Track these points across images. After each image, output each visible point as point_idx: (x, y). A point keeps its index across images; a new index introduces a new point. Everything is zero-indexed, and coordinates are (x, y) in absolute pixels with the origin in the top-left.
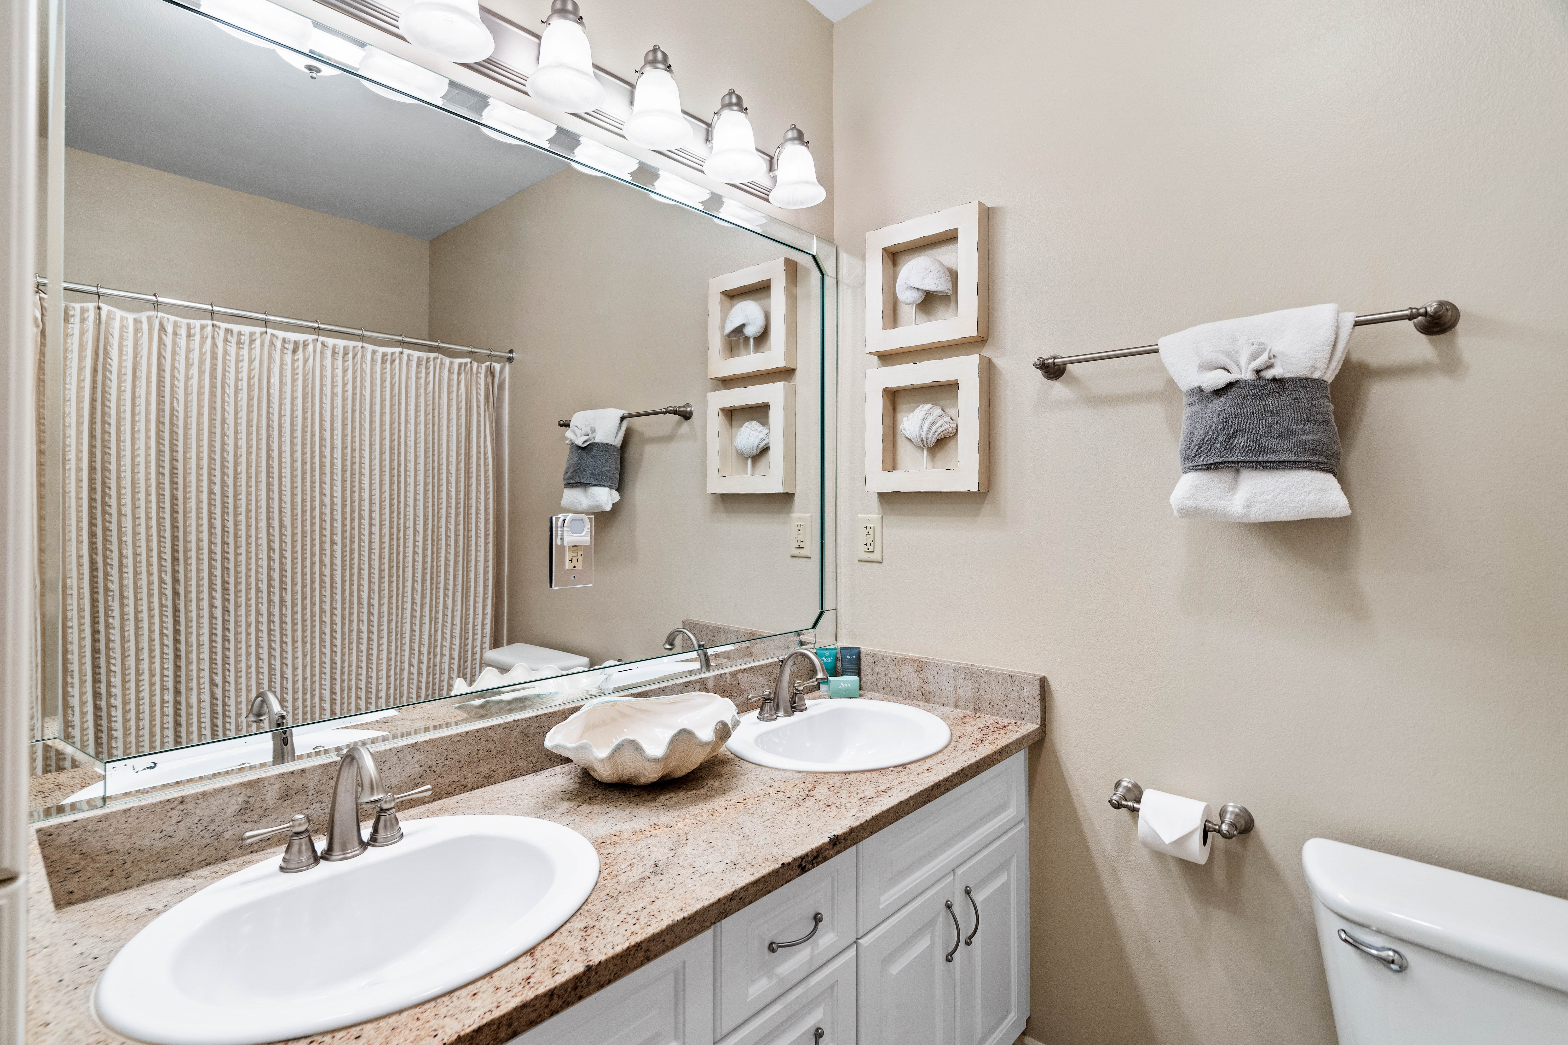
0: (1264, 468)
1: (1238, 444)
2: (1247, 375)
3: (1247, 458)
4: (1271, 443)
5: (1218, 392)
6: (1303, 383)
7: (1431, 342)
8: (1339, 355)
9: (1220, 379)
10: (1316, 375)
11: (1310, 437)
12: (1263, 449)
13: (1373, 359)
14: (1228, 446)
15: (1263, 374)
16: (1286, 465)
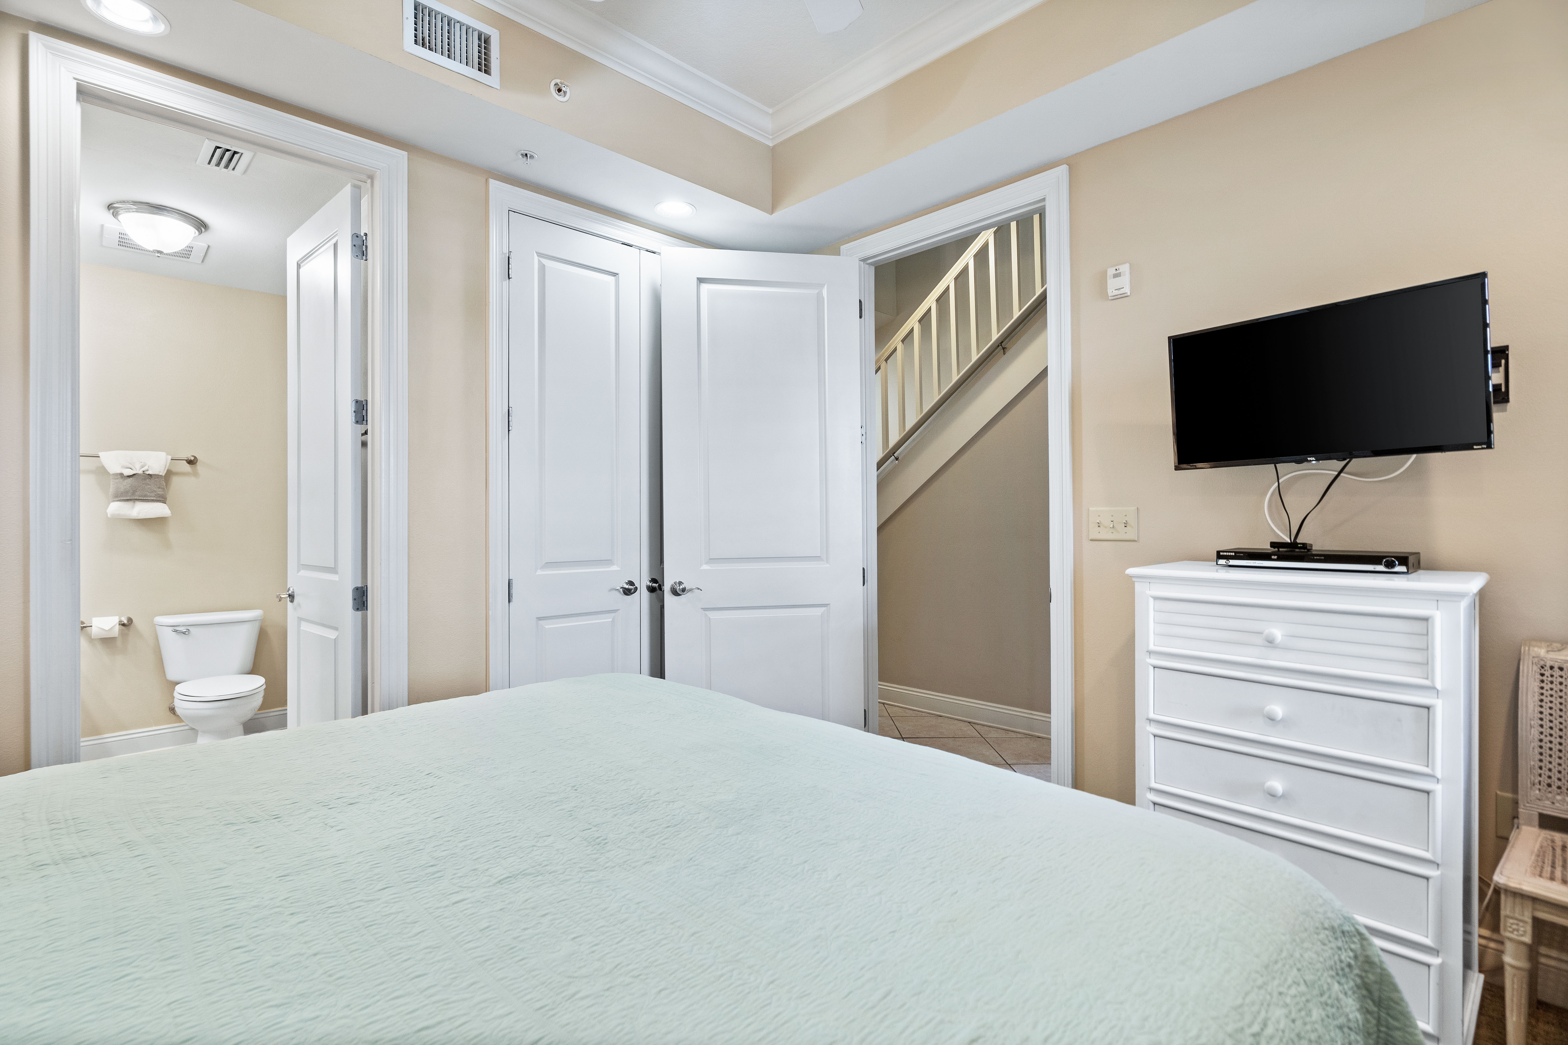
0: (146, 502)
1: (138, 493)
2: (140, 472)
3: (140, 498)
4: (148, 494)
5: (129, 476)
6: (158, 476)
7: (190, 466)
8: (167, 469)
9: (131, 472)
10: (161, 474)
11: (160, 493)
12: (145, 496)
13: (174, 470)
14: (133, 494)
15: (145, 472)
16: (153, 501)
